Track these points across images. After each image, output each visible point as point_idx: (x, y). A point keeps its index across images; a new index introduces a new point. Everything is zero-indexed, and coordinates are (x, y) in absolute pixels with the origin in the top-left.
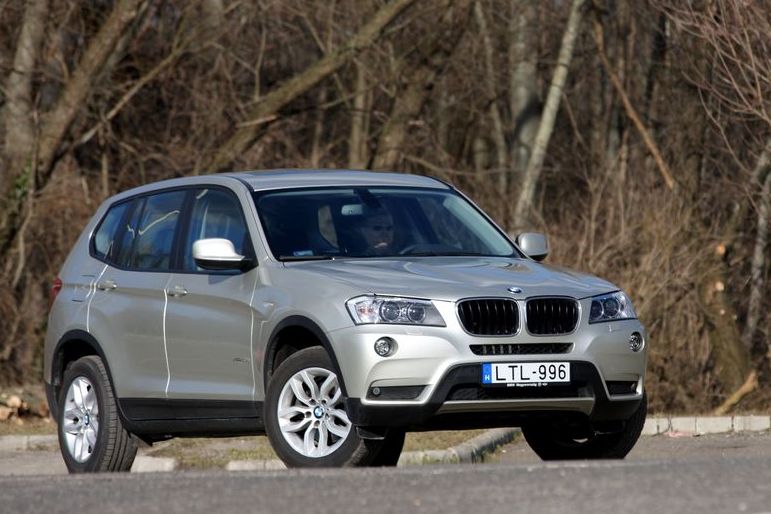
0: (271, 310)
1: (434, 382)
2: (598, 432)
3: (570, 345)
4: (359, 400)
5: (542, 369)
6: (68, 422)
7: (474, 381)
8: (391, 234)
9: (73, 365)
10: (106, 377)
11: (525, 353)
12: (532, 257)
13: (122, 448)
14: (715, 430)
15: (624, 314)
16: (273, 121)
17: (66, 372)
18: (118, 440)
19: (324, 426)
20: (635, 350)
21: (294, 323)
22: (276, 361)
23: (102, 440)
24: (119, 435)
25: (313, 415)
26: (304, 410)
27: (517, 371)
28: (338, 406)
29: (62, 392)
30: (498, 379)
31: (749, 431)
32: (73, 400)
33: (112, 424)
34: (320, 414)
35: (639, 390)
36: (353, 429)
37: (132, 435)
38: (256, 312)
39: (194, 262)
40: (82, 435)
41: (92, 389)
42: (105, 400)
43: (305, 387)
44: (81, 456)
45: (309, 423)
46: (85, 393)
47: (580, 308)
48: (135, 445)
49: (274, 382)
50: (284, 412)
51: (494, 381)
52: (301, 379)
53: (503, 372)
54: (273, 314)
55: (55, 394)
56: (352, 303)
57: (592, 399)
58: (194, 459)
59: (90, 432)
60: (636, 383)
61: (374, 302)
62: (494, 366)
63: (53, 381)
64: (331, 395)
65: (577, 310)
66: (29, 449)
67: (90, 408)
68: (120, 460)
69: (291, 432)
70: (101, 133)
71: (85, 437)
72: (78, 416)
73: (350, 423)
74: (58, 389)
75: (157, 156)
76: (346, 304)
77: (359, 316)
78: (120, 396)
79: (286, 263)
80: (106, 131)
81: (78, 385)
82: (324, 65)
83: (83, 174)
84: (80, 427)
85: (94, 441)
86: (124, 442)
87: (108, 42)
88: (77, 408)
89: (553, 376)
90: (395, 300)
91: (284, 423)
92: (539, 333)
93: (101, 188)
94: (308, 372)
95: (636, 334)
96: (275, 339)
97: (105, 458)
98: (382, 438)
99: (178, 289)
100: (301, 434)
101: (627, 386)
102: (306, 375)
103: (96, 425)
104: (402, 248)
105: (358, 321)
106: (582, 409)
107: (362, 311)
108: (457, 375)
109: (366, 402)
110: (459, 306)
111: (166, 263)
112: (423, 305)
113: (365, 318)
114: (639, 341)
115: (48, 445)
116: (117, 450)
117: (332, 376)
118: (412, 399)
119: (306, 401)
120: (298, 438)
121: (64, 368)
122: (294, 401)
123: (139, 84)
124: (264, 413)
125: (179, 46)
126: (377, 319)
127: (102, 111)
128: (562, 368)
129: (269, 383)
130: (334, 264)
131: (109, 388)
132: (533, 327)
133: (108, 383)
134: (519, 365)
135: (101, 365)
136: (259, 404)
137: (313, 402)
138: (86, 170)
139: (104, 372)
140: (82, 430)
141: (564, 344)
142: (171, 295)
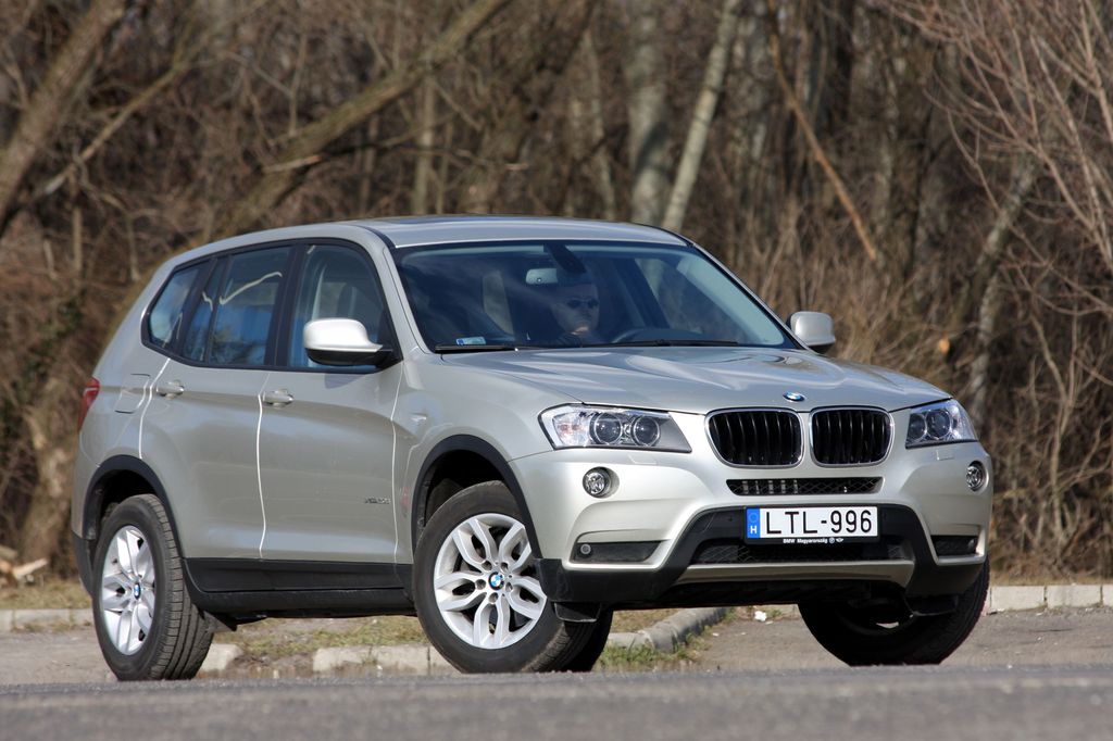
0: (423, 426)
1: (672, 535)
2: (917, 613)
3: (877, 480)
4: (558, 562)
5: (836, 516)
6: (108, 594)
7: (733, 534)
8: (595, 312)
9: (116, 509)
10: (167, 527)
11: (809, 493)
12: (812, 347)
13: (191, 634)
14: (1018, 606)
15: (957, 435)
16: (315, 165)
17: (104, 518)
18: (185, 622)
19: (505, 601)
20: (975, 489)
21: (460, 446)
22: (430, 502)
23: (161, 621)
24: (186, 613)
25: (488, 585)
26: (473, 578)
27: (798, 519)
28: (527, 571)
29: (99, 549)
30: (769, 532)
31: (1069, 607)
32: (116, 561)
33: (177, 597)
34: (498, 583)
35: (981, 550)
36: (550, 605)
37: (207, 614)
38: (399, 428)
39: (303, 353)
40: (130, 613)
41: (145, 545)
42: (165, 561)
43: (477, 543)
44: (128, 644)
45: (482, 597)
46: (135, 550)
47: (892, 425)
48: (210, 629)
49: (429, 535)
50: (444, 580)
51: (764, 534)
52: (470, 531)
53: (777, 521)
54: (428, 432)
55: (88, 551)
56: (548, 417)
57: (910, 563)
58: (264, 645)
59: (142, 611)
60: (976, 538)
61: (583, 414)
62: (763, 512)
63: (85, 531)
64: (515, 555)
65: (887, 427)
66: (15, 629)
67: (143, 573)
68: (186, 651)
69: (455, 611)
70: (72, 180)
71: (134, 615)
72: (124, 584)
73: (544, 597)
74: (93, 544)
75: (151, 213)
76: (540, 418)
77: (559, 436)
78: (188, 554)
79: (445, 356)
80: (78, 177)
81: (124, 538)
82: (387, 86)
83: (47, 237)
84: (127, 602)
85: (148, 624)
86: (193, 625)
87: (82, 52)
88: (122, 573)
89: (852, 527)
90: (614, 411)
91: (444, 598)
92: (831, 461)
93: (72, 256)
94: (481, 521)
95: (976, 463)
96: (429, 470)
97: (166, 649)
98: (593, 620)
99: (279, 395)
100: (469, 613)
101: (963, 544)
102: (478, 525)
103: (151, 598)
104: (615, 334)
105: (558, 443)
106: (894, 578)
107: (564, 428)
108: (709, 524)
109: (569, 565)
110: (711, 421)
111: (259, 354)
112: (657, 419)
113: (569, 439)
114: (981, 475)
115: (43, 624)
116: (182, 635)
117: (517, 527)
118: (639, 561)
119: (477, 564)
120: (464, 620)
121: (103, 514)
122: (459, 564)
123: (126, 112)
124: (413, 582)
125: (182, 58)
126: (587, 440)
127: (75, 149)
128: (866, 515)
129: (420, 537)
130: (517, 358)
131: (172, 544)
132: (822, 453)
133: (170, 535)
134: (801, 510)
135: (160, 509)
136: (403, 569)
137: (488, 565)
138: (51, 232)
139: (164, 519)
140: (130, 607)
141: (869, 479)
142: (269, 404)
